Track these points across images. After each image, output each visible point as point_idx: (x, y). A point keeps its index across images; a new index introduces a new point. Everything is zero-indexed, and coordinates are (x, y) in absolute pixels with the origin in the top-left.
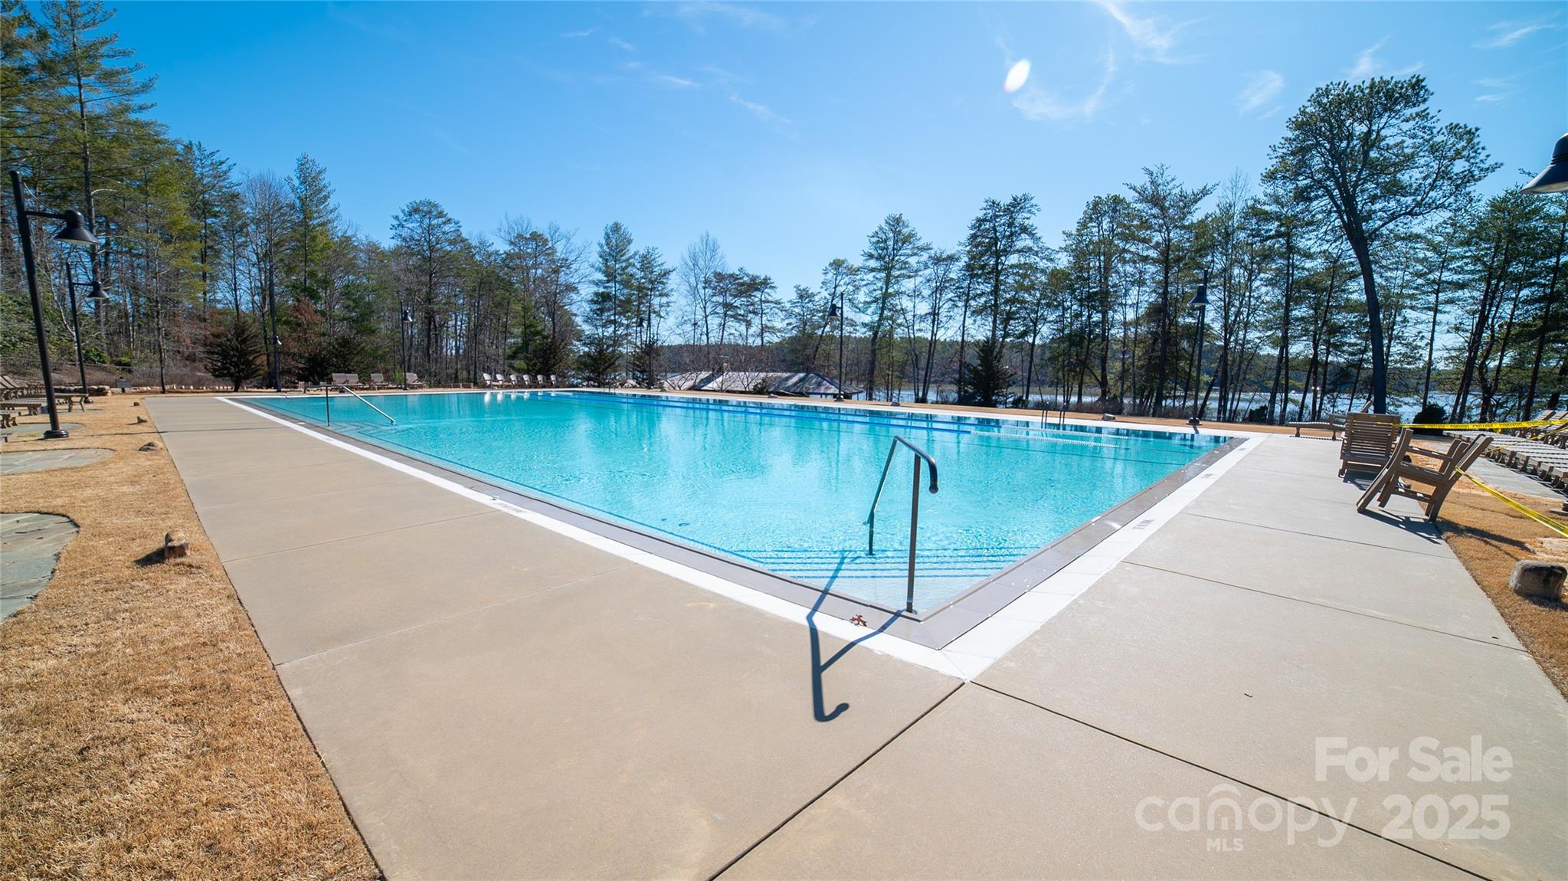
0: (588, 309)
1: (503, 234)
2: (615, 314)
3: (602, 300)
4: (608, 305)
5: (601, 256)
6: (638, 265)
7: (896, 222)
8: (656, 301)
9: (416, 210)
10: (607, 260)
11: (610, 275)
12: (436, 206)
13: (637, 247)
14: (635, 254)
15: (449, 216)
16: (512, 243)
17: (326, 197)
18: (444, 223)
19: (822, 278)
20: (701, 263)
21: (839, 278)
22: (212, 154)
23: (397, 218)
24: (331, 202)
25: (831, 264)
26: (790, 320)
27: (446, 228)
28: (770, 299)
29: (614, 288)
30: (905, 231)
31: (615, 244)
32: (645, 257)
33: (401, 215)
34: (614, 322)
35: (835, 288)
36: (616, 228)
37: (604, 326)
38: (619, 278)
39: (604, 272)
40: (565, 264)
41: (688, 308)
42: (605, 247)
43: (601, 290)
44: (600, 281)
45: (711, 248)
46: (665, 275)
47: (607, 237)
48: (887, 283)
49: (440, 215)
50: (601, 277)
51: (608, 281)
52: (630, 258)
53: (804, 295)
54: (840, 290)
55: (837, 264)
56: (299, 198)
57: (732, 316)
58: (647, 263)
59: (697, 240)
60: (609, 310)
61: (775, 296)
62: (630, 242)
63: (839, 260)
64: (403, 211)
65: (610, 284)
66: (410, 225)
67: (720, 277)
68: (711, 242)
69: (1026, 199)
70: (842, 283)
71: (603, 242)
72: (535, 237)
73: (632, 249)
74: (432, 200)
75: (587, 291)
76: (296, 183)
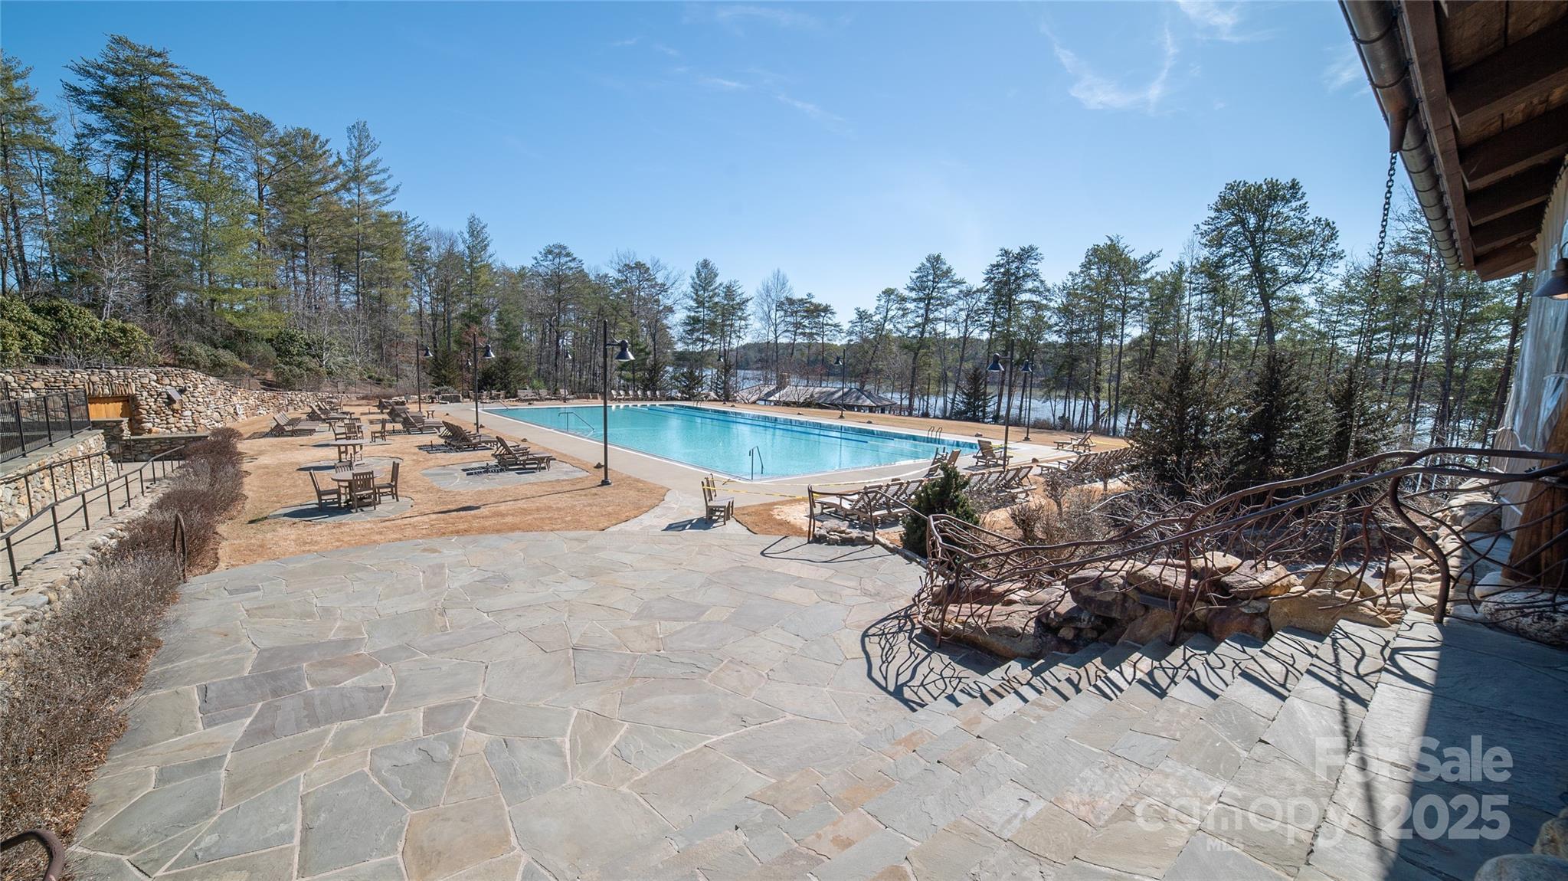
0: (681, 330)
1: (614, 265)
2: (703, 333)
3: (693, 323)
4: (697, 326)
5: (693, 287)
6: (722, 295)
7: (935, 262)
8: (737, 324)
9: (550, 252)
10: (697, 290)
11: (700, 303)
12: (565, 248)
13: (722, 279)
14: (721, 285)
15: (574, 256)
16: (619, 271)
17: (486, 246)
18: (570, 261)
19: (876, 304)
20: (773, 295)
21: (890, 304)
22: (414, 219)
23: (536, 258)
24: (490, 250)
25: (884, 293)
26: (852, 337)
27: (572, 265)
28: (830, 322)
29: (703, 313)
30: (944, 268)
31: (705, 275)
32: (728, 288)
33: (539, 257)
34: (703, 340)
35: (887, 312)
36: (705, 264)
37: (694, 343)
38: (707, 305)
39: (695, 300)
40: (663, 288)
41: (764, 331)
42: (696, 280)
43: (693, 314)
44: (692, 307)
45: (781, 281)
46: (744, 303)
47: (699, 273)
48: (927, 310)
49: (568, 255)
50: (693, 304)
51: (698, 307)
52: (716, 288)
53: (863, 316)
54: (891, 314)
55: (888, 293)
56: (469, 248)
57: (801, 334)
58: (729, 292)
59: (770, 275)
60: (698, 330)
61: (835, 320)
62: (716, 275)
63: (890, 289)
64: (540, 253)
65: (700, 309)
66: (545, 263)
67: (791, 302)
68: (781, 278)
69: (1032, 249)
70: (893, 307)
71: (695, 275)
72: (639, 266)
73: (718, 280)
74: (562, 244)
75: (680, 316)
76: (467, 236)
